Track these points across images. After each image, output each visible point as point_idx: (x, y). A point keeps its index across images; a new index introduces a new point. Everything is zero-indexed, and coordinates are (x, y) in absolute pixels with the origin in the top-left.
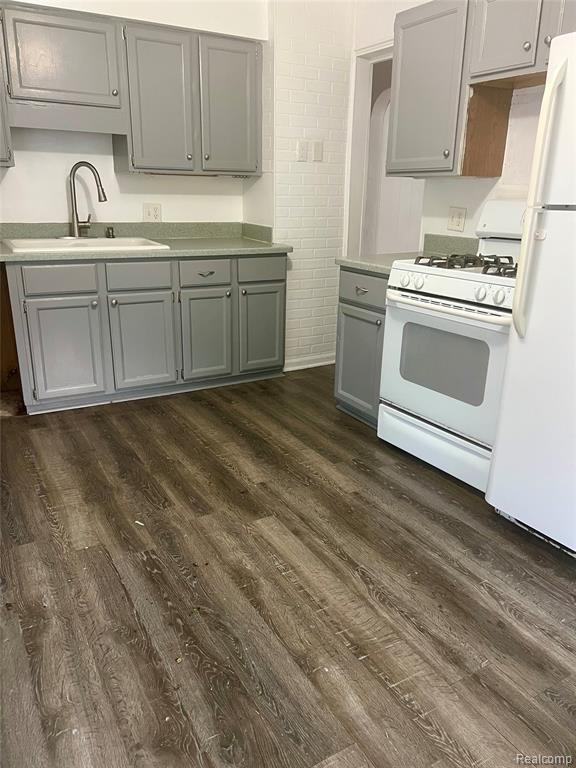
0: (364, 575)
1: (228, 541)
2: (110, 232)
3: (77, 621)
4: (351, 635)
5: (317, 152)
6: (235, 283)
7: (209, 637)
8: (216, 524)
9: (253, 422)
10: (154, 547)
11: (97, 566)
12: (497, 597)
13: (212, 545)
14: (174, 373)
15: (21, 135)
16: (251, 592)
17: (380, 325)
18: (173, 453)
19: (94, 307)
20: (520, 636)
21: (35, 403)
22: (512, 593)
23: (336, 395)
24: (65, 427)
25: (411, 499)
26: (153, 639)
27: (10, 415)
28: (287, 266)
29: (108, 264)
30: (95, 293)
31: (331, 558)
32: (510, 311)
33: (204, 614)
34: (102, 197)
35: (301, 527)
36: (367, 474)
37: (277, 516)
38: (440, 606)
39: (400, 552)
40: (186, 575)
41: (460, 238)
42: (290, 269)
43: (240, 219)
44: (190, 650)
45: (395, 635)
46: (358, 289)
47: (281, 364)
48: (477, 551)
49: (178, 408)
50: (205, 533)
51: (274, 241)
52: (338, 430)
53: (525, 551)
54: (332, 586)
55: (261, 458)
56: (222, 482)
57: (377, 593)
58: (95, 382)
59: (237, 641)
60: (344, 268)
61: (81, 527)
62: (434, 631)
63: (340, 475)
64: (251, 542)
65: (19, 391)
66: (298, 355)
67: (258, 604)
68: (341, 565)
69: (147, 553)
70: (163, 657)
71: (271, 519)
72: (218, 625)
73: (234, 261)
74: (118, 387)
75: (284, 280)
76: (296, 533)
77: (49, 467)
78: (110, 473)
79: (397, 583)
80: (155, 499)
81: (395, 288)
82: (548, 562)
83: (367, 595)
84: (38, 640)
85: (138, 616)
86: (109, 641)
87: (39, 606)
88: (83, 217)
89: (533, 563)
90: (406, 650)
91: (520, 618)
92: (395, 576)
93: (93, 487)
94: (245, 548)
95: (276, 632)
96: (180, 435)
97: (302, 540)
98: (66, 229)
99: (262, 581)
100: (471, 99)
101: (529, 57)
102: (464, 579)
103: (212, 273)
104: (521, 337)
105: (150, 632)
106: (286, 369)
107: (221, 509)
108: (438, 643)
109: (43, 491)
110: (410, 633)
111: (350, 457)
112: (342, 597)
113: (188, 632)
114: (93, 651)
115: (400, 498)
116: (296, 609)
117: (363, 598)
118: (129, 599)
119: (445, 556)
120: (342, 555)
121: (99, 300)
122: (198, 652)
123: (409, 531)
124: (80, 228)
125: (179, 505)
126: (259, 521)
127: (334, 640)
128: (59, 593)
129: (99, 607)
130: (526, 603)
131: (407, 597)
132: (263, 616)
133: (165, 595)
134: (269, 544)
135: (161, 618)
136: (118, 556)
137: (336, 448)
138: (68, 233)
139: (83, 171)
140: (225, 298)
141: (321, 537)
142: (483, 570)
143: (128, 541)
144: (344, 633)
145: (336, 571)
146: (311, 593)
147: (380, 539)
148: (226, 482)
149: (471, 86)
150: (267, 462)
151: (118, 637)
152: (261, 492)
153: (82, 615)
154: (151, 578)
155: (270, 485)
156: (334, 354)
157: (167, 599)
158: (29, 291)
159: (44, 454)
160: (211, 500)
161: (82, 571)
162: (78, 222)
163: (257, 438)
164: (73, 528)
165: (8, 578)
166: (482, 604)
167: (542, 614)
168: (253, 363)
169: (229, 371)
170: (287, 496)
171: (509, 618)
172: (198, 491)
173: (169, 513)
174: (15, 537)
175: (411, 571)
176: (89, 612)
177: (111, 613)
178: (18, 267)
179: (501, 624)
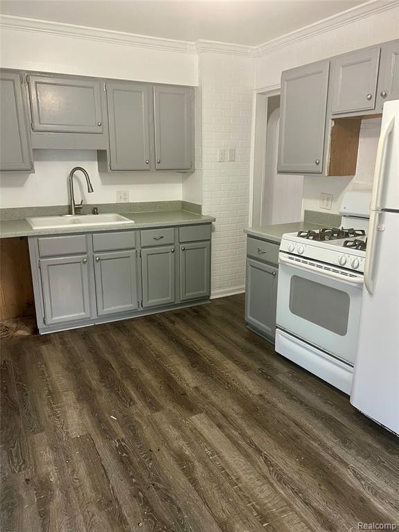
0: (266, 460)
1: (173, 433)
2: (95, 210)
3: (73, 494)
4: (258, 507)
5: (232, 156)
6: (177, 244)
7: (161, 507)
8: (164, 419)
9: (190, 340)
10: (124, 436)
11: (86, 450)
12: (360, 478)
13: (163, 436)
14: (136, 303)
15: (40, 154)
16: (188, 472)
17: (275, 275)
18: (136, 363)
19: (84, 262)
20: (375, 508)
21: (45, 326)
22: (370, 475)
23: (246, 319)
24: (64, 343)
25: (299, 400)
26: (123, 508)
27: (28, 334)
28: (212, 229)
29: (94, 235)
30: (85, 253)
31: (243, 445)
32: (362, 273)
33: (157, 488)
34: (90, 189)
35: (223, 422)
36: (268, 380)
37: (207, 413)
38: (320, 485)
39: (292, 441)
40: (145, 458)
41: (329, 214)
42: (214, 231)
43: (180, 198)
44: (148, 516)
45: (288, 507)
46: (259, 250)
47: (208, 294)
48: (345, 441)
49: (139, 328)
50: (158, 426)
51: (203, 214)
52: (248, 345)
53: (379, 442)
54: (244, 468)
55: (195, 367)
56: (169, 386)
57: (276, 474)
58: (84, 312)
59: (179, 510)
60: (249, 236)
61: (75, 421)
62: (315, 504)
63: (249, 381)
64: (188, 432)
65: (34, 316)
66: (220, 288)
67: (194, 481)
68: (250, 451)
69: (118, 441)
70: (129, 522)
71: (202, 415)
72: (166, 498)
73: (177, 228)
74: (100, 314)
75: (210, 240)
76: (220, 426)
77: (53, 374)
78: (93, 378)
79: (289, 466)
80: (123, 399)
81: (284, 252)
82: (395, 451)
83: (268, 475)
84: (47, 507)
85: (113, 490)
86: (94, 508)
87: (48, 481)
88: (78, 202)
89: (384, 451)
90: (297, 519)
91: (375, 494)
92: (288, 460)
93: (82, 390)
94: (185, 437)
95: (206, 503)
96: (140, 349)
97: (223, 431)
98: (67, 209)
99: (196, 463)
100: (333, 128)
101: (371, 104)
102: (336, 463)
103: (162, 237)
104: (371, 294)
105: (121, 502)
106: (212, 298)
107: (168, 407)
108: (318, 513)
109: (50, 393)
110: (298, 505)
111: (257, 366)
112: (252, 476)
113: (146, 503)
114: (83, 516)
115: (292, 399)
116: (219, 486)
117: (266, 478)
118: (107, 477)
119: (323, 445)
120: (251, 444)
121: (88, 258)
122: (153, 518)
123: (296, 424)
124: (75, 209)
125: (140, 404)
126: (194, 417)
127: (245, 511)
128: (60, 471)
129: (87, 483)
130: (380, 483)
131: (296, 477)
132: (197, 491)
133: (131, 474)
134: (201, 435)
135: (129, 491)
136: (99, 442)
137: (246, 360)
138: (68, 213)
139: (78, 173)
140: (171, 253)
141: (236, 429)
142: (349, 457)
143: (107, 432)
144: (253, 505)
145: (247, 456)
146: (230, 473)
147: (278, 431)
148: (171, 386)
149: (332, 119)
150: (199, 370)
151: (100, 505)
152: (195, 394)
153: (76, 489)
154: (121, 461)
155: (202, 389)
156: (244, 286)
157: (132, 477)
158: (43, 254)
159: (50, 364)
160: (162, 401)
161: (76, 454)
162: (74, 205)
163: (193, 351)
164: (70, 421)
165: (27, 459)
166: (348, 483)
167: (391, 491)
168: (190, 295)
169: (173, 301)
170: (213, 398)
171: (368, 495)
172: (153, 394)
173: (133, 410)
174: (31, 428)
175: (299, 456)
176: (80, 486)
177: (95, 488)
178: (36, 239)
179: (362, 500)
